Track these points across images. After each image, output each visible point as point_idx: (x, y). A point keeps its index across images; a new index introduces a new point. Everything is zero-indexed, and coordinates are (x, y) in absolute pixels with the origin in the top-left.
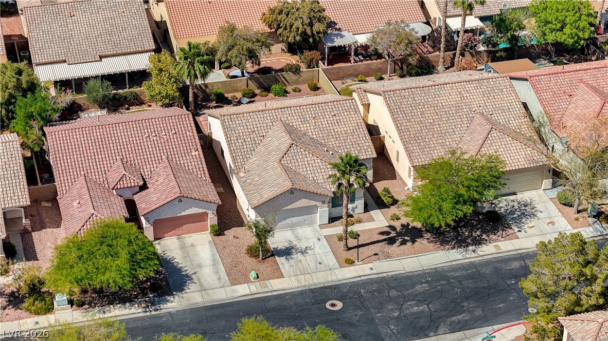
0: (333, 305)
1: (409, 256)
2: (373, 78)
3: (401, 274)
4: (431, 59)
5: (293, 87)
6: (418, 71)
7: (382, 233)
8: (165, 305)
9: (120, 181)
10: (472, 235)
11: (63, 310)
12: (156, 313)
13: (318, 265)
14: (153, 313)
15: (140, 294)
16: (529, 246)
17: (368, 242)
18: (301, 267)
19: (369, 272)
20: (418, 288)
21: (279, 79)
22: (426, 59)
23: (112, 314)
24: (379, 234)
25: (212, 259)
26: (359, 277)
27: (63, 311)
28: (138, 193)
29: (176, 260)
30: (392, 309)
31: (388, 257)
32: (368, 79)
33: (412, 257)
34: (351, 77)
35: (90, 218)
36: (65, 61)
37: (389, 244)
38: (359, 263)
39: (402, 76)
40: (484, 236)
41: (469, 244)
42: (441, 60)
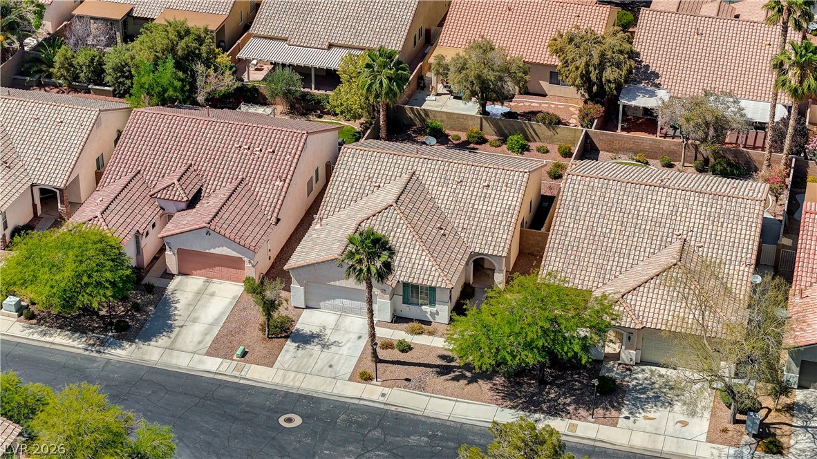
0: (289, 420)
1: (447, 397)
2: (658, 162)
3: (413, 414)
4: (754, 158)
5: (539, 144)
6: (725, 169)
7: (443, 357)
8: (113, 351)
9: (164, 189)
10: (556, 401)
11: (9, 316)
12: (97, 355)
13: (327, 367)
14: (94, 354)
15: (101, 327)
16: (619, 442)
17: (415, 361)
18: (304, 362)
19: (375, 398)
20: (413, 440)
21: (526, 129)
22: (745, 155)
23: (51, 340)
24: (439, 356)
25: (216, 317)
26: (358, 399)
27: (8, 318)
28: (183, 210)
29: (177, 305)
30: (351, 451)
31: (421, 388)
32: (650, 161)
33: (449, 400)
34: (630, 152)
35: (90, 220)
36: (285, 40)
37: (438, 373)
38: (378, 383)
39: (701, 170)
40: (571, 408)
41: (541, 409)
42: (766, 163)
